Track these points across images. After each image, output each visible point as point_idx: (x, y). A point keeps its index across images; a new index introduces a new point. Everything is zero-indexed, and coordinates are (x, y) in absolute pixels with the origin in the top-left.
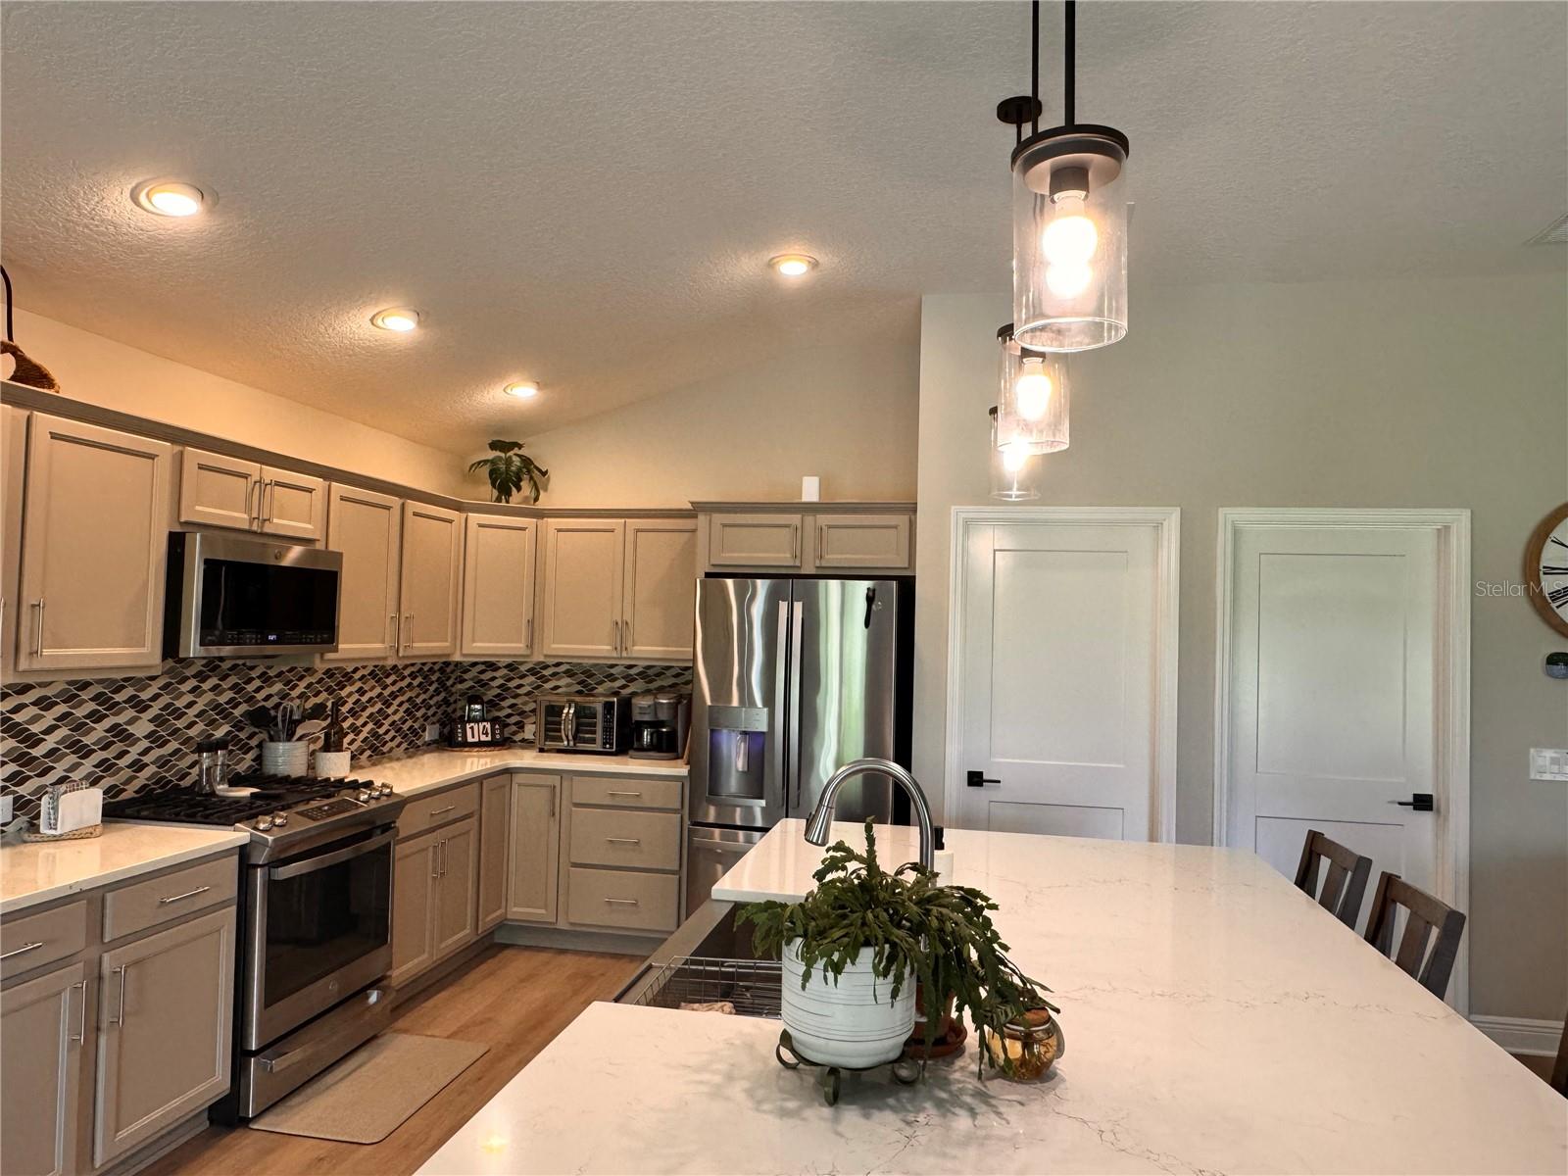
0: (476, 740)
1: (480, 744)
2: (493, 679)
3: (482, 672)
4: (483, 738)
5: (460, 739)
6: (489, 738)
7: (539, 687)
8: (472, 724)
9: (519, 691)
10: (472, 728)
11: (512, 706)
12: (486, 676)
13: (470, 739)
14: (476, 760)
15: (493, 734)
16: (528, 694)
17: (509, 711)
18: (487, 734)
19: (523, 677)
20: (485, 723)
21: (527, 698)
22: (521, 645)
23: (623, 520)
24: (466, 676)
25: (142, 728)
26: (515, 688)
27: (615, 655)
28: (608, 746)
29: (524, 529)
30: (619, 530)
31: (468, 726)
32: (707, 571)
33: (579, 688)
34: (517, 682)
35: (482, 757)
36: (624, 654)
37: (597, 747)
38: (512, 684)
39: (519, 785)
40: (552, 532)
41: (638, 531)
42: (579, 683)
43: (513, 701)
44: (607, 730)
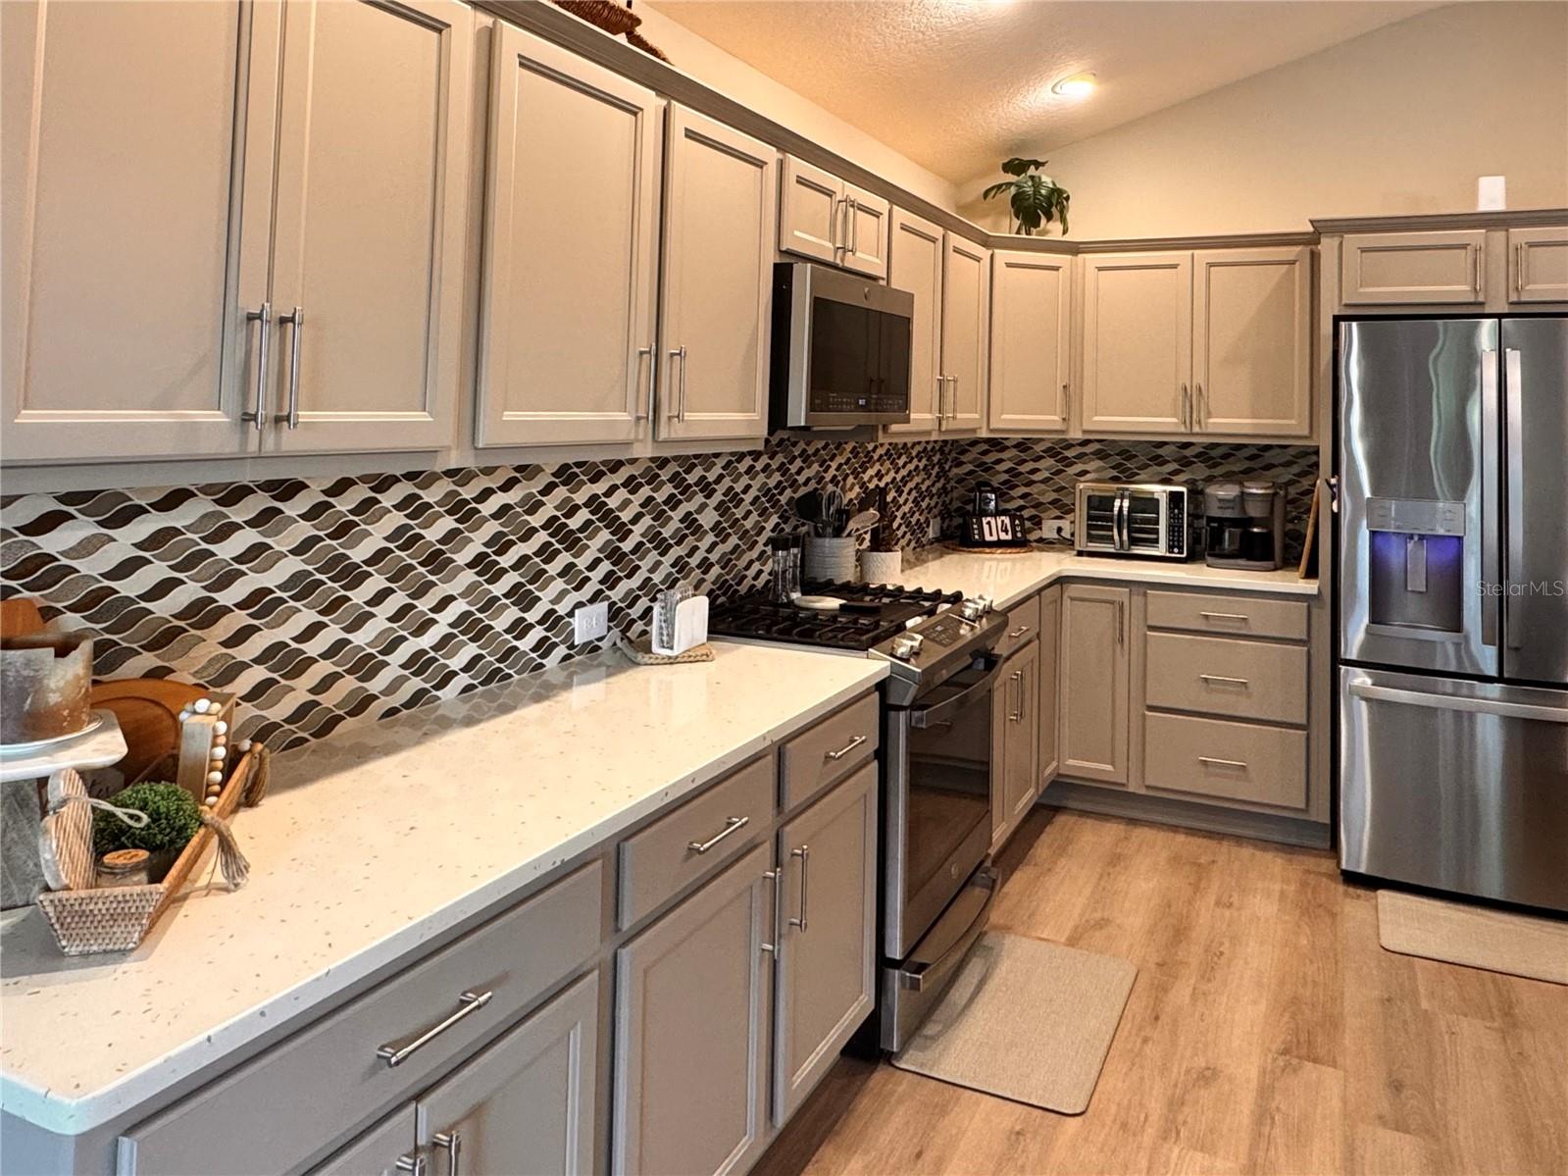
0: (994, 538)
1: (1000, 544)
2: (999, 461)
3: (985, 453)
4: (1003, 536)
5: (977, 537)
6: (1009, 537)
7: (1059, 472)
8: (989, 519)
9: (1035, 477)
10: (989, 523)
11: (1024, 496)
12: (989, 459)
13: (988, 538)
14: (994, 563)
15: (1014, 533)
16: (1045, 481)
17: (1021, 502)
18: (1006, 532)
19: (1038, 459)
20: (1003, 518)
21: (1043, 486)
22: (1056, 418)
23: (1190, 252)
24: (963, 458)
25: (708, 519)
26: (1028, 473)
27: (1182, 429)
28: (1176, 550)
29: (1056, 269)
30: (1185, 266)
31: (985, 521)
32: (1336, 313)
33: (1115, 473)
34: (1030, 466)
35: (1002, 560)
36: (1196, 429)
37: (1161, 550)
38: (1025, 468)
39: (1072, 599)
40: (1091, 271)
41: (1211, 265)
42: (1113, 468)
43: (1023, 490)
44: (1174, 529)
